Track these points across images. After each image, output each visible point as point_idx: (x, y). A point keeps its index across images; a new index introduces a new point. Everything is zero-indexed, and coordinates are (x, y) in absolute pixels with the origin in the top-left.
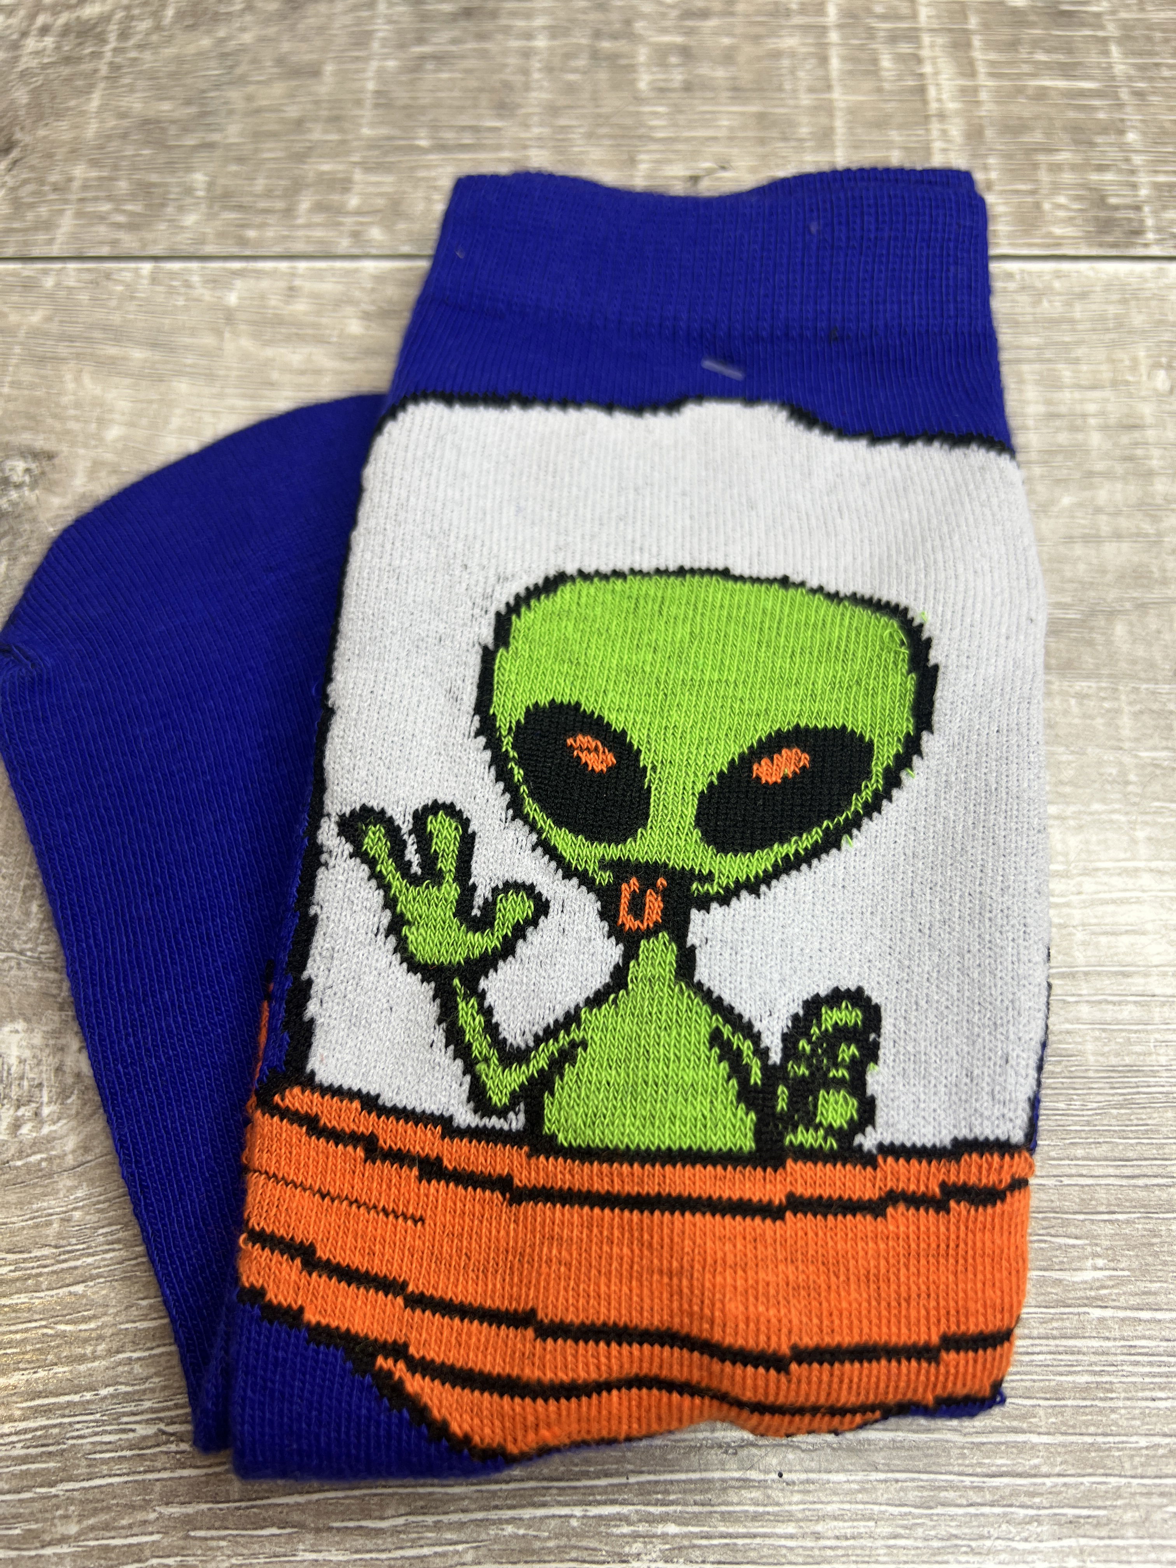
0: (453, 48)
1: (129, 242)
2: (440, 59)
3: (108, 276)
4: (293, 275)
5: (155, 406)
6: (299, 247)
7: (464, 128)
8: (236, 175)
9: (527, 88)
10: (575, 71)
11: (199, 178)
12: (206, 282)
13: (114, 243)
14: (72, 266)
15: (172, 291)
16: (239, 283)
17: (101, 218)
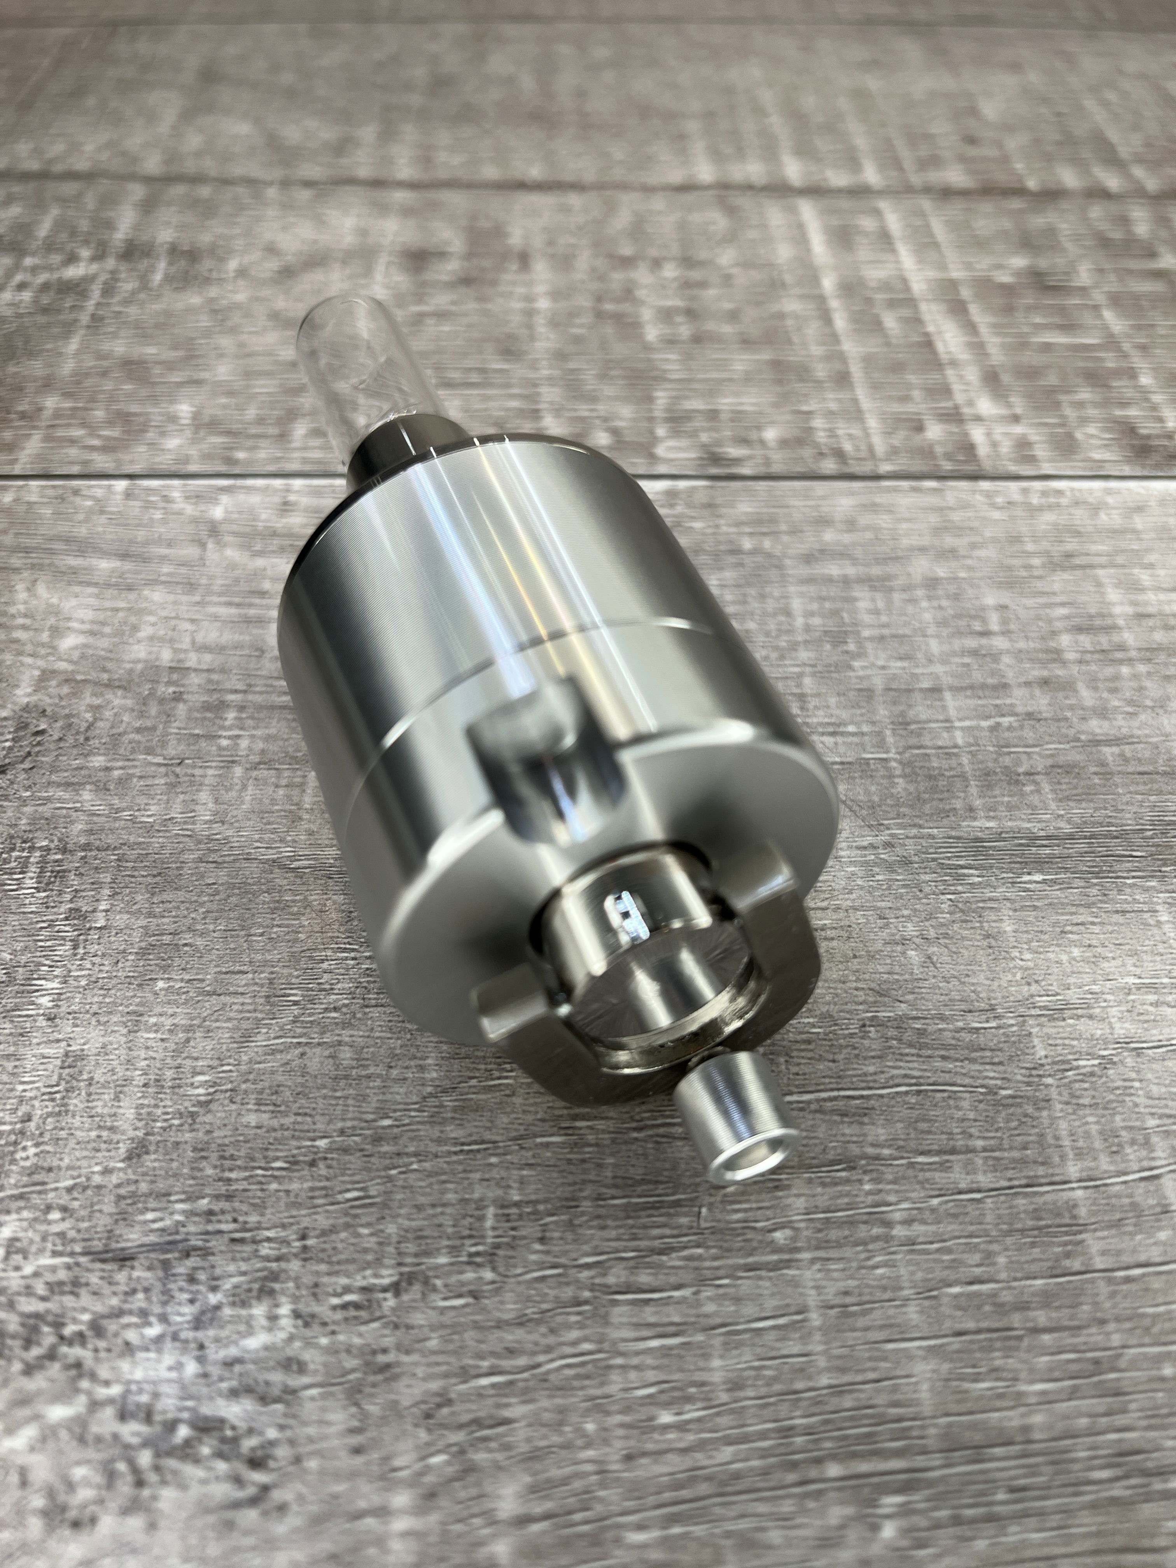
0: (453, 308)
1: (102, 462)
2: (441, 315)
3: (76, 492)
4: (288, 491)
5: (121, 614)
6: (295, 467)
7: (470, 370)
8: (225, 407)
9: (532, 338)
10: (581, 326)
11: (184, 409)
12: (187, 498)
13: (85, 463)
14: (33, 483)
15: (148, 506)
16: (225, 499)
17: (72, 441)
